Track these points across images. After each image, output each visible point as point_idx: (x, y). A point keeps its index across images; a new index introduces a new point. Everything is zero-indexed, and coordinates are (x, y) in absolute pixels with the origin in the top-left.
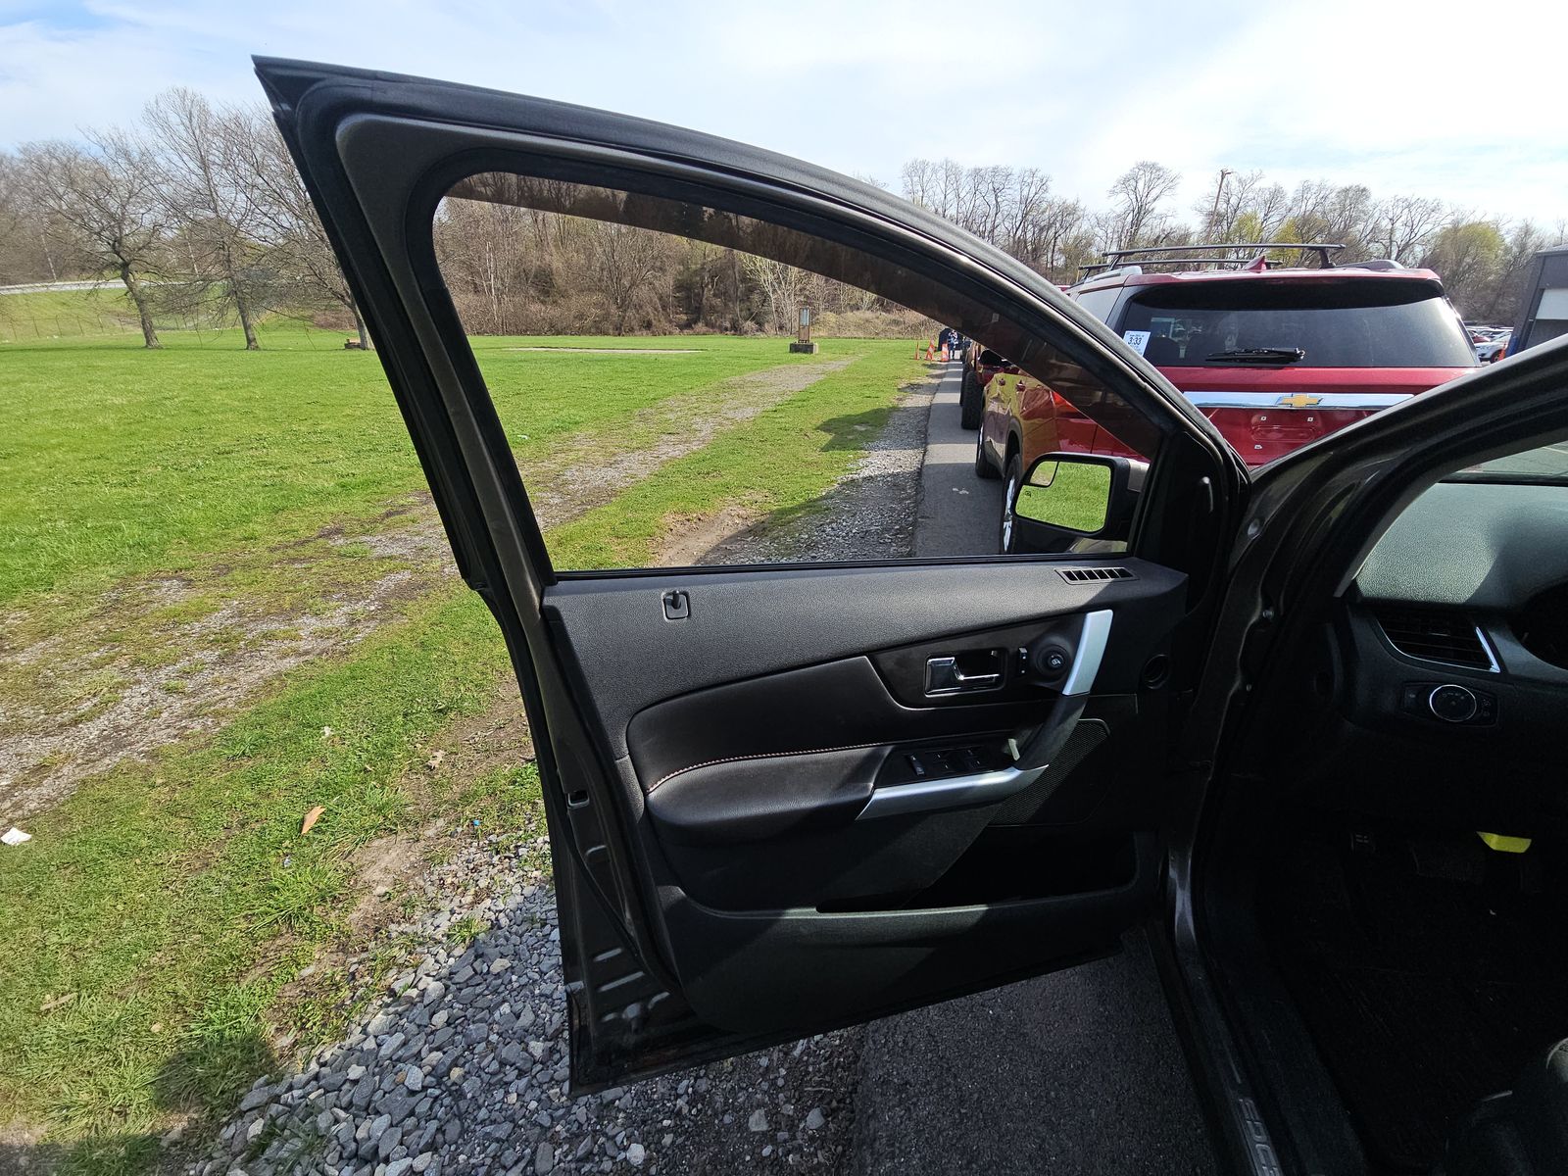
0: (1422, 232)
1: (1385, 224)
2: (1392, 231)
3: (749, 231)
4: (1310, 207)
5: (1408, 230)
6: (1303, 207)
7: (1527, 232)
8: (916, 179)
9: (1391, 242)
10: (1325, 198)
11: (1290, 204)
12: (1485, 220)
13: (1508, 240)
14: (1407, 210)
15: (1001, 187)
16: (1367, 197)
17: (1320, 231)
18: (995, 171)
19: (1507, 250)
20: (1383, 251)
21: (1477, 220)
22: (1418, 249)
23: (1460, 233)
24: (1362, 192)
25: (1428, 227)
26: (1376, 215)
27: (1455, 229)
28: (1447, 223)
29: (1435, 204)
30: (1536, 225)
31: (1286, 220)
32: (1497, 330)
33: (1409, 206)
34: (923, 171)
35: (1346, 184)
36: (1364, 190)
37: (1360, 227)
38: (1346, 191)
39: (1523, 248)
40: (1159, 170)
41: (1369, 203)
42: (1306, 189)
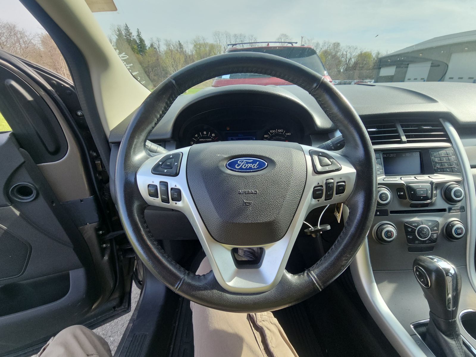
0: (353, 55)
1: (345, 53)
2: (346, 55)
3: (163, 53)
4: (326, 48)
5: (350, 54)
6: (325, 48)
7: (378, 54)
8: (217, 37)
9: (347, 58)
10: (330, 45)
11: (321, 47)
12: (368, 51)
13: (374, 56)
14: (349, 49)
15: (243, 40)
16: (340, 45)
17: (329, 55)
18: (241, 35)
19: (374, 59)
20: (345, 60)
21: (366, 51)
22: (353, 59)
23: (362, 55)
24: (338, 44)
25: (355, 53)
26: (342, 50)
27: (361, 54)
28: (359, 52)
29: (356, 47)
30: (381, 52)
31: (321, 52)
32: (371, 80)
33: (350, 48)
34: (219, 34)
35: (334, 42)
36: (339, 43)
37: (339, 53)
38: (335, 44)
39: (377, 58)
40: (287, 36)
41: (341, 47)
42: (325, 43)
